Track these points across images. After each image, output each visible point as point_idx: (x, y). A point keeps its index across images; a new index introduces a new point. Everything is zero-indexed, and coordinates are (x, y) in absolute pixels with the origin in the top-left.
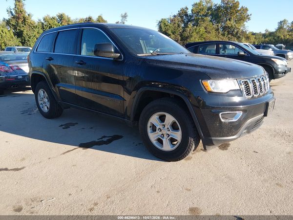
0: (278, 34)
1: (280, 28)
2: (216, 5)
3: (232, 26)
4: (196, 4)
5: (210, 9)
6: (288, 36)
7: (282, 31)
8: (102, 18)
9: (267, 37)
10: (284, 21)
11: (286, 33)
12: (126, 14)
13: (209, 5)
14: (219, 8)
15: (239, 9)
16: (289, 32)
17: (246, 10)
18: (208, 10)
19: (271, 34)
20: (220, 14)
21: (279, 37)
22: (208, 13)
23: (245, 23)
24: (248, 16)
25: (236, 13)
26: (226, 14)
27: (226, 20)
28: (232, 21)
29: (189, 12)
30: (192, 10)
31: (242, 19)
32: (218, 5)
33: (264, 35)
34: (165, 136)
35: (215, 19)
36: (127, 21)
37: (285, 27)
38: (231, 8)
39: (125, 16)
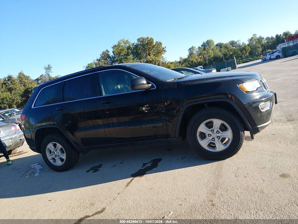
0: (191, 59)
1: (191, 54)
2: (133, 44)
3: (153, 60)
4: (115, 46)
5: (129, 48)
6: (199, 59)
7: (193, 56)
8: (23, 75)
9: (183, 63)
10: (193, 47)
11: (197, 57)
12: (49, 66)
13: (127, 45)
14: (137, 46)
15: (154, 44)
16: (199, 55)
17: (161, 44)
18: (128, 50)
19: (185, 60)
20: (140, 51)
21: (192, 61)
22: (128, 53)
23: (163, 55)
24: (163, 48)
25: (153, 48)
26: (145, 50)
27: (146, 56)
28: (152, 56)
29: (111, 54)
30: (113, 52)
31: (159, 53)
32: (135, 44)
33: (180, 62)
34: (216, 139)
35: (137, 57)
36: (51, 72)
37: (194, 52)
38: (147, 44)
39: (49, 68)
